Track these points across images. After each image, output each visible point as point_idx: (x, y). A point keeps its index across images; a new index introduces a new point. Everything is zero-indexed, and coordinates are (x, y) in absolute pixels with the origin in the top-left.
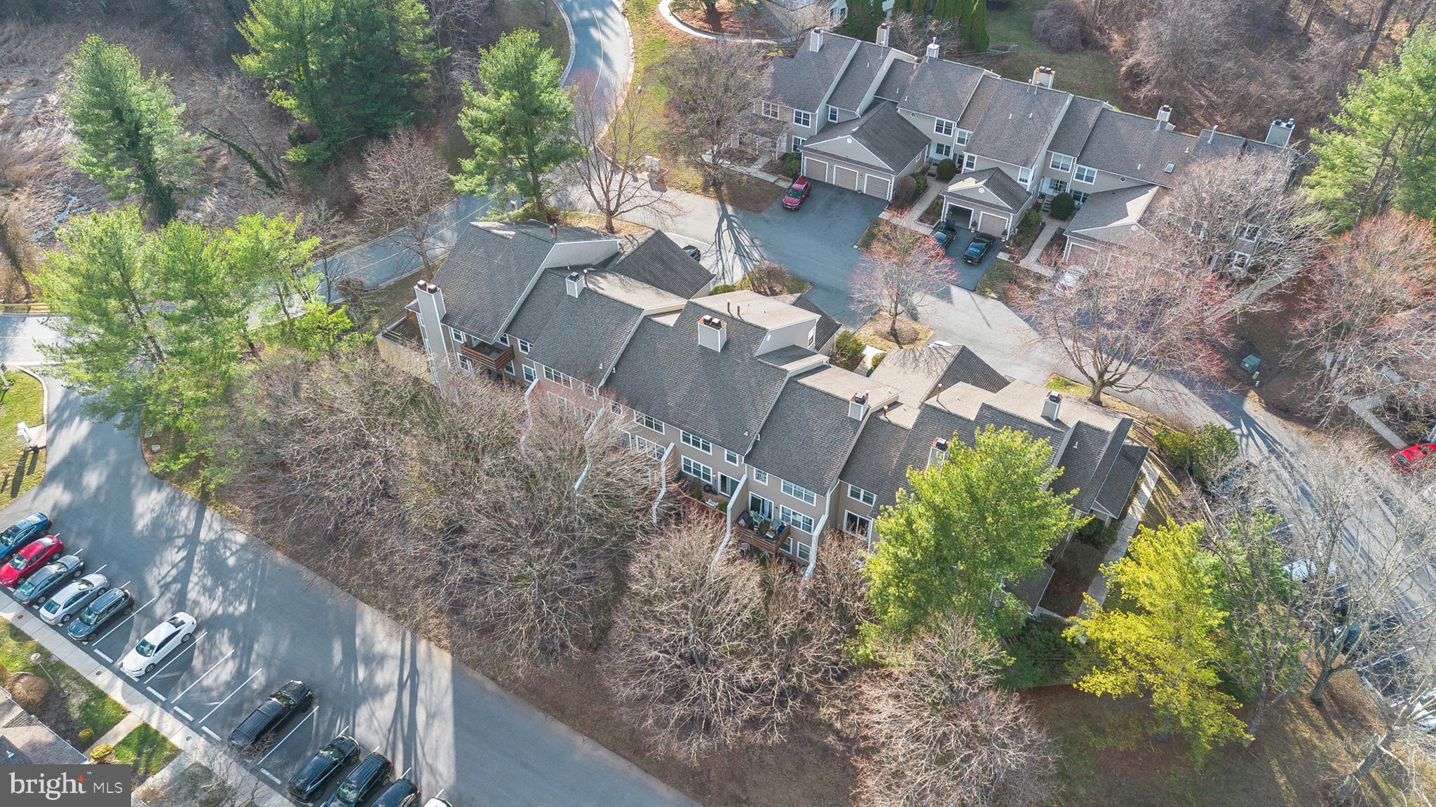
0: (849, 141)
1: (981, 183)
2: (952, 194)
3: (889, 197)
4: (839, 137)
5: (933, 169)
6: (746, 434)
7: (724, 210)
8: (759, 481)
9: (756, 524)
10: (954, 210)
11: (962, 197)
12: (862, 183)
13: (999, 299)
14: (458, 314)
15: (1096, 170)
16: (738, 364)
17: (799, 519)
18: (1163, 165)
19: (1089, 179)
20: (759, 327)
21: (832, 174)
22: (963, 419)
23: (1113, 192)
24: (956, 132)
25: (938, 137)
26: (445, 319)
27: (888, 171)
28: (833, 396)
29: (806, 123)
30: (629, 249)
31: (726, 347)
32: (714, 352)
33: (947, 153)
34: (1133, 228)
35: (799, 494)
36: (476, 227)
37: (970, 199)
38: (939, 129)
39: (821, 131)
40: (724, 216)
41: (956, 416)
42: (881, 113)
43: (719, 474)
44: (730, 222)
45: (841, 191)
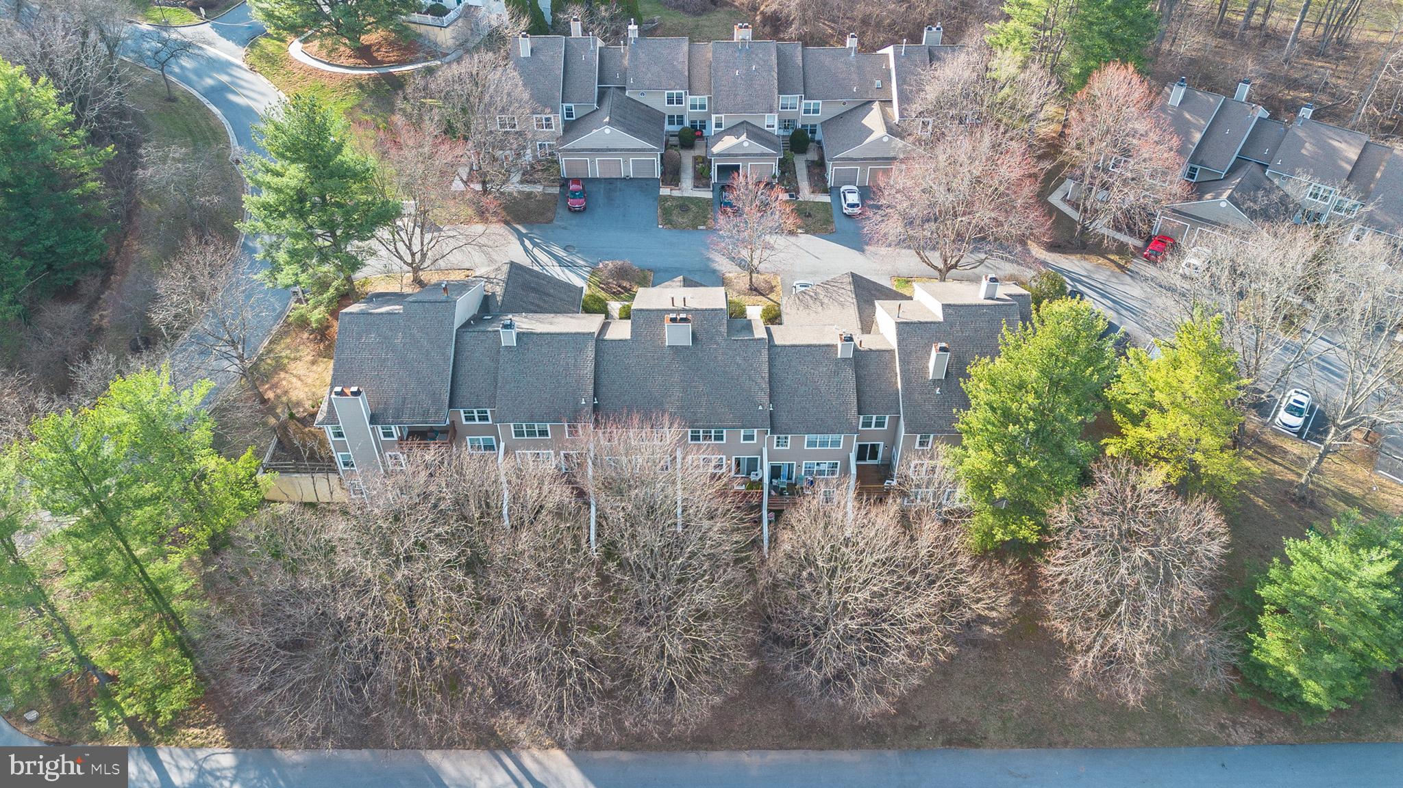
0: (607, 131)
1: (744, 137)
2: (719, 155)
3: (658, 174)
4: (595, 131)
5: (674, 140)
6: (760, 408)
7: (517, 231)
8: (780, 448)
9: (784, 489)
10: (721, 169)
11: (729, 155)
12: (628, 169)
13: (807, 232)
14: (385, 409)
15: (820, 102)
16: (715, 349)
17: (823, 467)
18: (872, 83)
19: (816, 111)
20: (716, 310)
21: (596, 168)
22: (935, 323)
23: (841, 116)
24: (689, 100)
25: (674, 110)
26: (374, 419)
27: (652, 150)
28: (815, 346)
29: (549, 126)
30: (499, 290)
31: (695, 337)
32: (687, 348)
33: (681, 122)
34: (886, 139)
35: (823, 444)
36: (351, 313)
37: (737, 155)
38: (670, 102)
39: (565, 130)
40: (521, 237)
41: (927, 323)
42: (615, 99)
43: (734, 458)
44: (531, 239)
45: (610, 181)
